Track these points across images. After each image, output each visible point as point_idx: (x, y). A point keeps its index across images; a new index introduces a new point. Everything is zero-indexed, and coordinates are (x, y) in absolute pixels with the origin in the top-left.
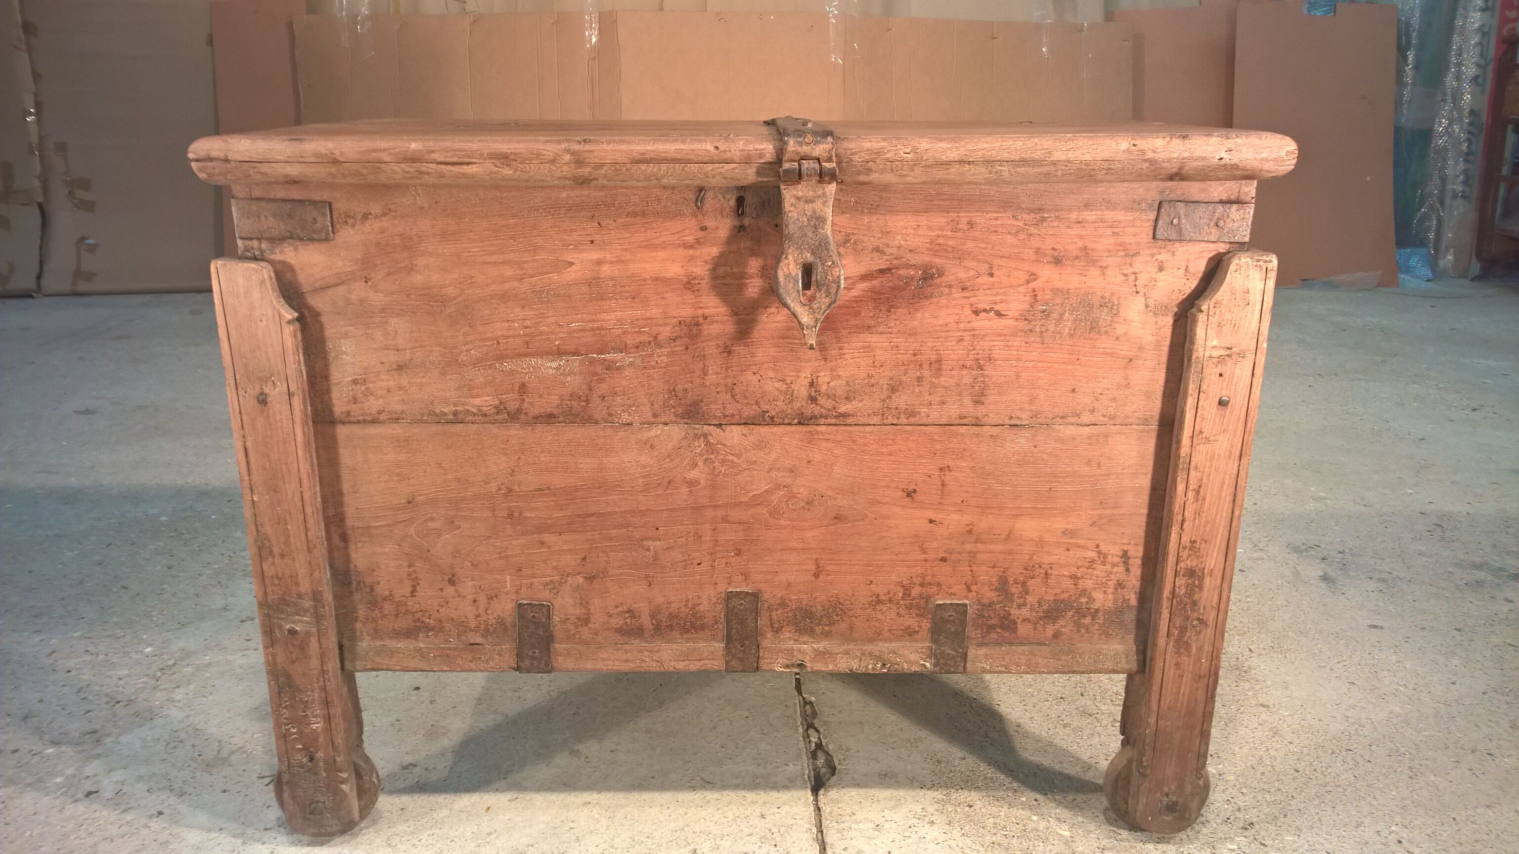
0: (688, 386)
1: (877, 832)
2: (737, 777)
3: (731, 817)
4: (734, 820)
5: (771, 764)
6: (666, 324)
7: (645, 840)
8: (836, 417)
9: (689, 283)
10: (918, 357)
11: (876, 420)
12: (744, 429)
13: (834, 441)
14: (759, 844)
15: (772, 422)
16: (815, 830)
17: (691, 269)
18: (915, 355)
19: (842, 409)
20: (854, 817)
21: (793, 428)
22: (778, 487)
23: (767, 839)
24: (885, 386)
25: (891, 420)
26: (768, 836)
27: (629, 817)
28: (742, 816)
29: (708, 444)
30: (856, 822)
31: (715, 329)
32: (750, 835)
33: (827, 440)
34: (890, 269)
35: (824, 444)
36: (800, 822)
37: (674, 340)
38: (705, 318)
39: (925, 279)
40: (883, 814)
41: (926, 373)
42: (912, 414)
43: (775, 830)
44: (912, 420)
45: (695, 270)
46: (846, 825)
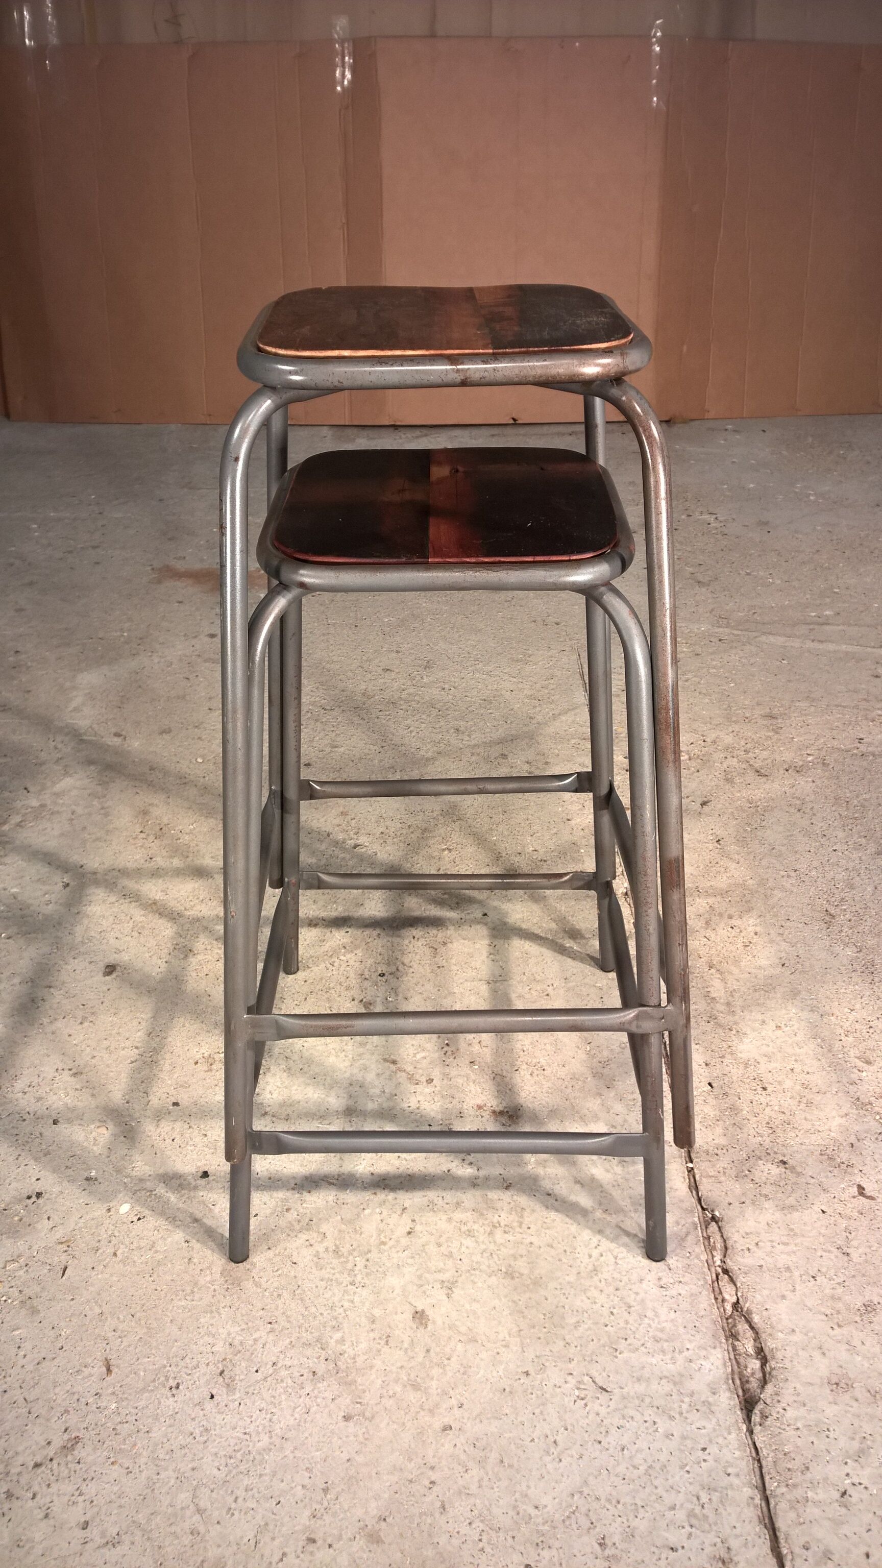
1: (843, 1510)
2: (639, 1380)
3: (642, 1468)
4: (647, 1473)
5: (681, 1352)
7: (533, 1512)
14: (688, 1528)
16: (758, 1500)
20: (808, 1475)
23: (695, 1516)
26: (698, 1510)
27: (506, 1461)
28: (657, 1466)
30: (813, 1485)
32: (673, 1508)
36: (736, 1481)
40: (847, 1469)
43: (704, 1498)
46: (799, 1493)
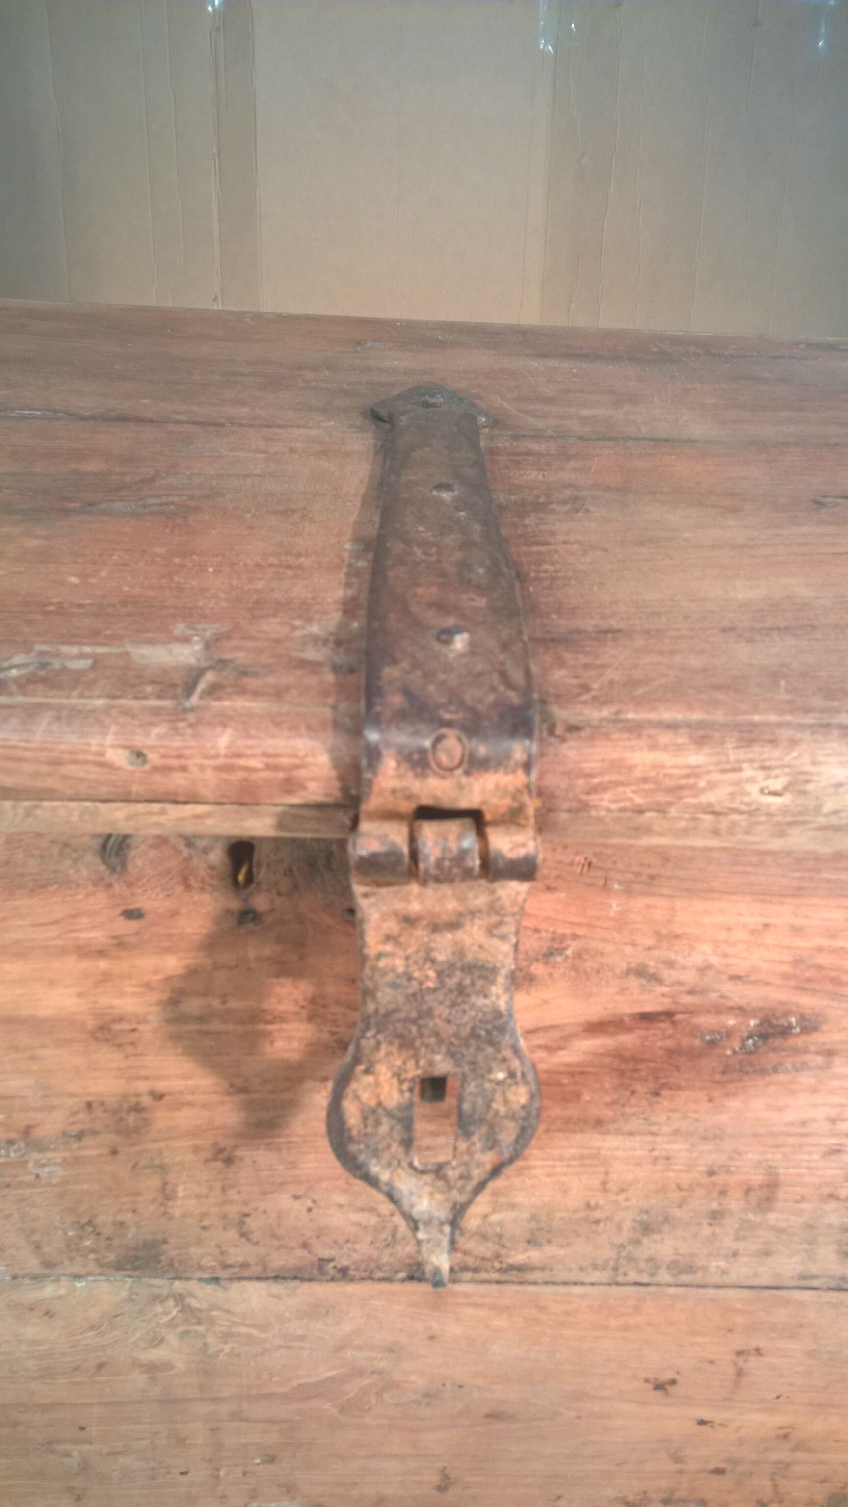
0: (128, 1217)
6: (51, 1108)
8: (499, 1270)
9: (101, 1028)
10: (719, 1179)
11: (596, 1276)
12: (277, 1288)
13: (493, 1307)
15: (344, 1274)
17: (104, 1001)
18: (711, 1173)
19: (519, 1258)
21: (396, 1287)
22: (360, 1372)
24: (627, 1225)
25: (633, 1276)
29: (186, 1309)
31: (186, 1118)
33: (476, 1306)
34: (669, 1015)
35: (469, 1311)
37: (80, 1136)
38: (159, 1097)
39: (764, 1037)
41: (734, 1203)
42: (690, 1269)
44: (685, 1278)
45: (116, 1002)
